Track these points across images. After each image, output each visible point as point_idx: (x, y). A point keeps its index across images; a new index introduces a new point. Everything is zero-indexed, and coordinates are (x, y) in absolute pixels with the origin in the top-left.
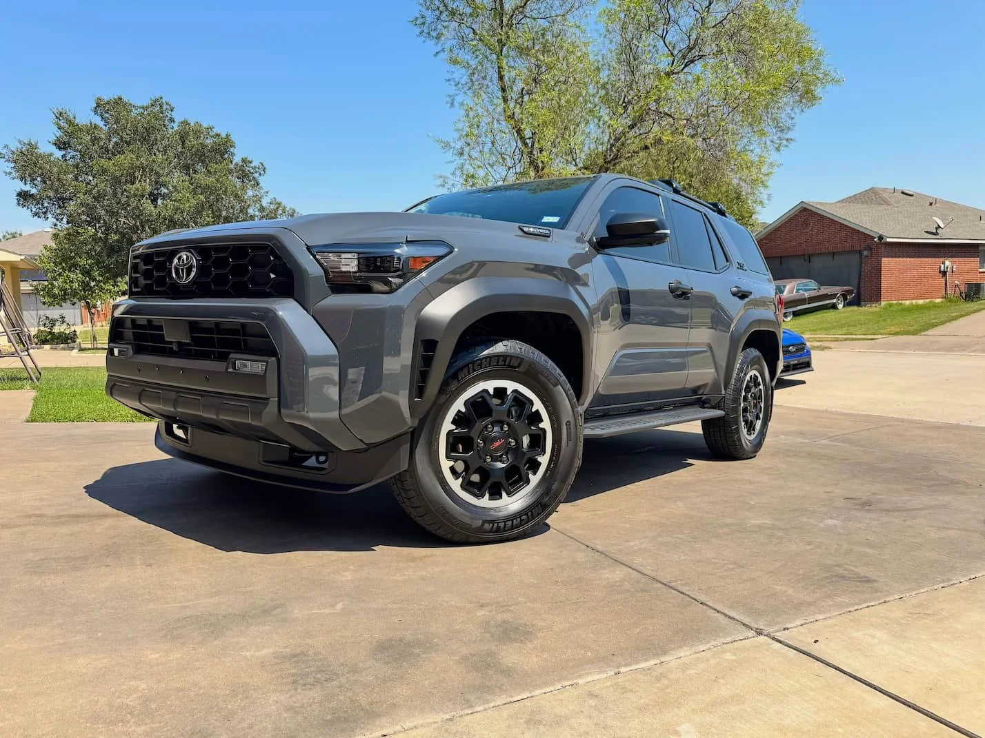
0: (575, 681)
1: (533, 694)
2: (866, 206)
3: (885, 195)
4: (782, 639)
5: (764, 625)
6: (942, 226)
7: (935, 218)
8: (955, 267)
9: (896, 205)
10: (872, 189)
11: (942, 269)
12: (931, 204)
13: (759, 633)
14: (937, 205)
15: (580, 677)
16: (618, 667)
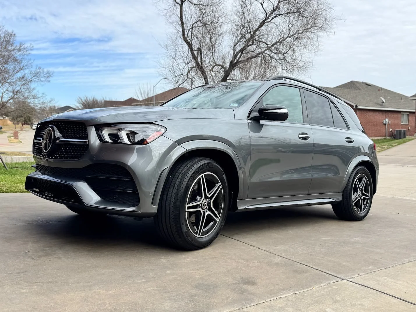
0: (280, 297)
1: (266, 301)
2: (349, 90)
3: (358, 85)
4: (352, 281)
5: (344, 277)
6: (384, 101)
7: (381, 98)
8: (390, 122)
9: (363, 90)
10: (352, 82)
11: (384, 123)
12: (379, 90)
13: (343, 280)
14: (382, 91)
15: (281, 295)
16: (294, 291)
